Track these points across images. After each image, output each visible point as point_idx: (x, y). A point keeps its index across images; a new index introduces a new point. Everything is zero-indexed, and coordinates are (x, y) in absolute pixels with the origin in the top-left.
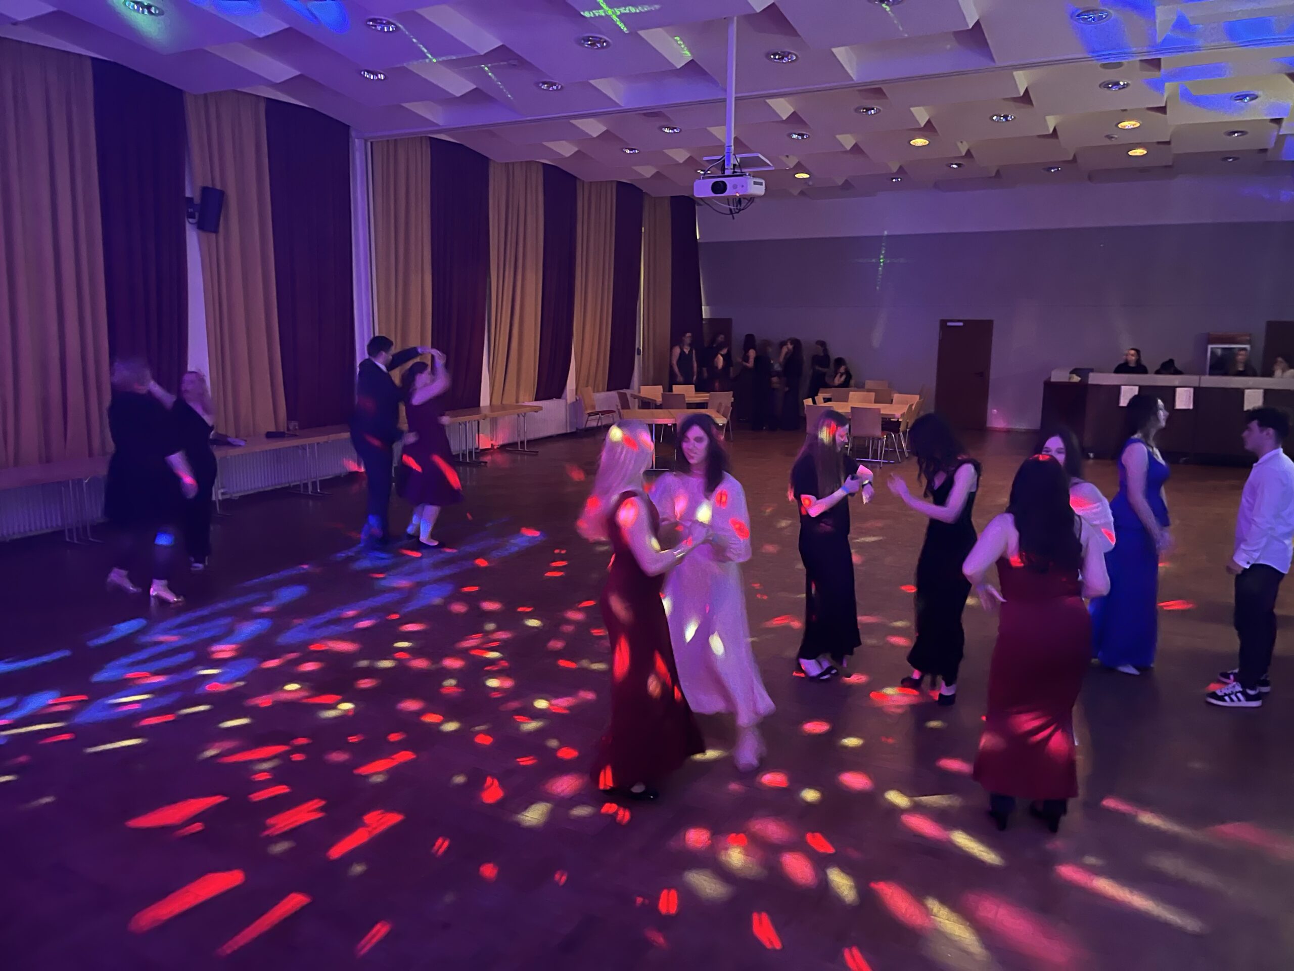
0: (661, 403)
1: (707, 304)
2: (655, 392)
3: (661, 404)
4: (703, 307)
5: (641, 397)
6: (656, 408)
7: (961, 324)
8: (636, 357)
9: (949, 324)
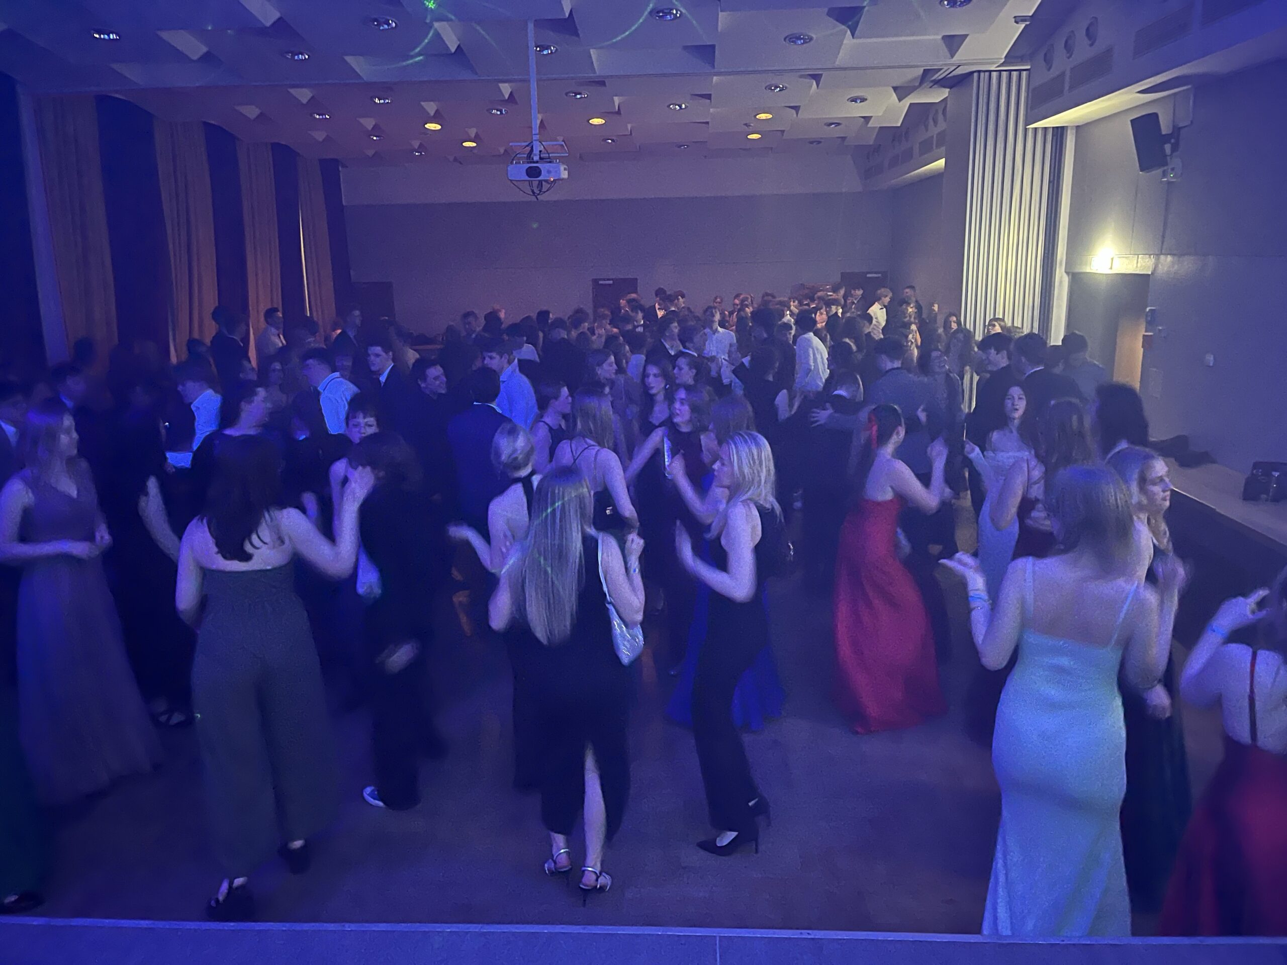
4: (351, 272)
7: (611, 282)
9: (601, 282)
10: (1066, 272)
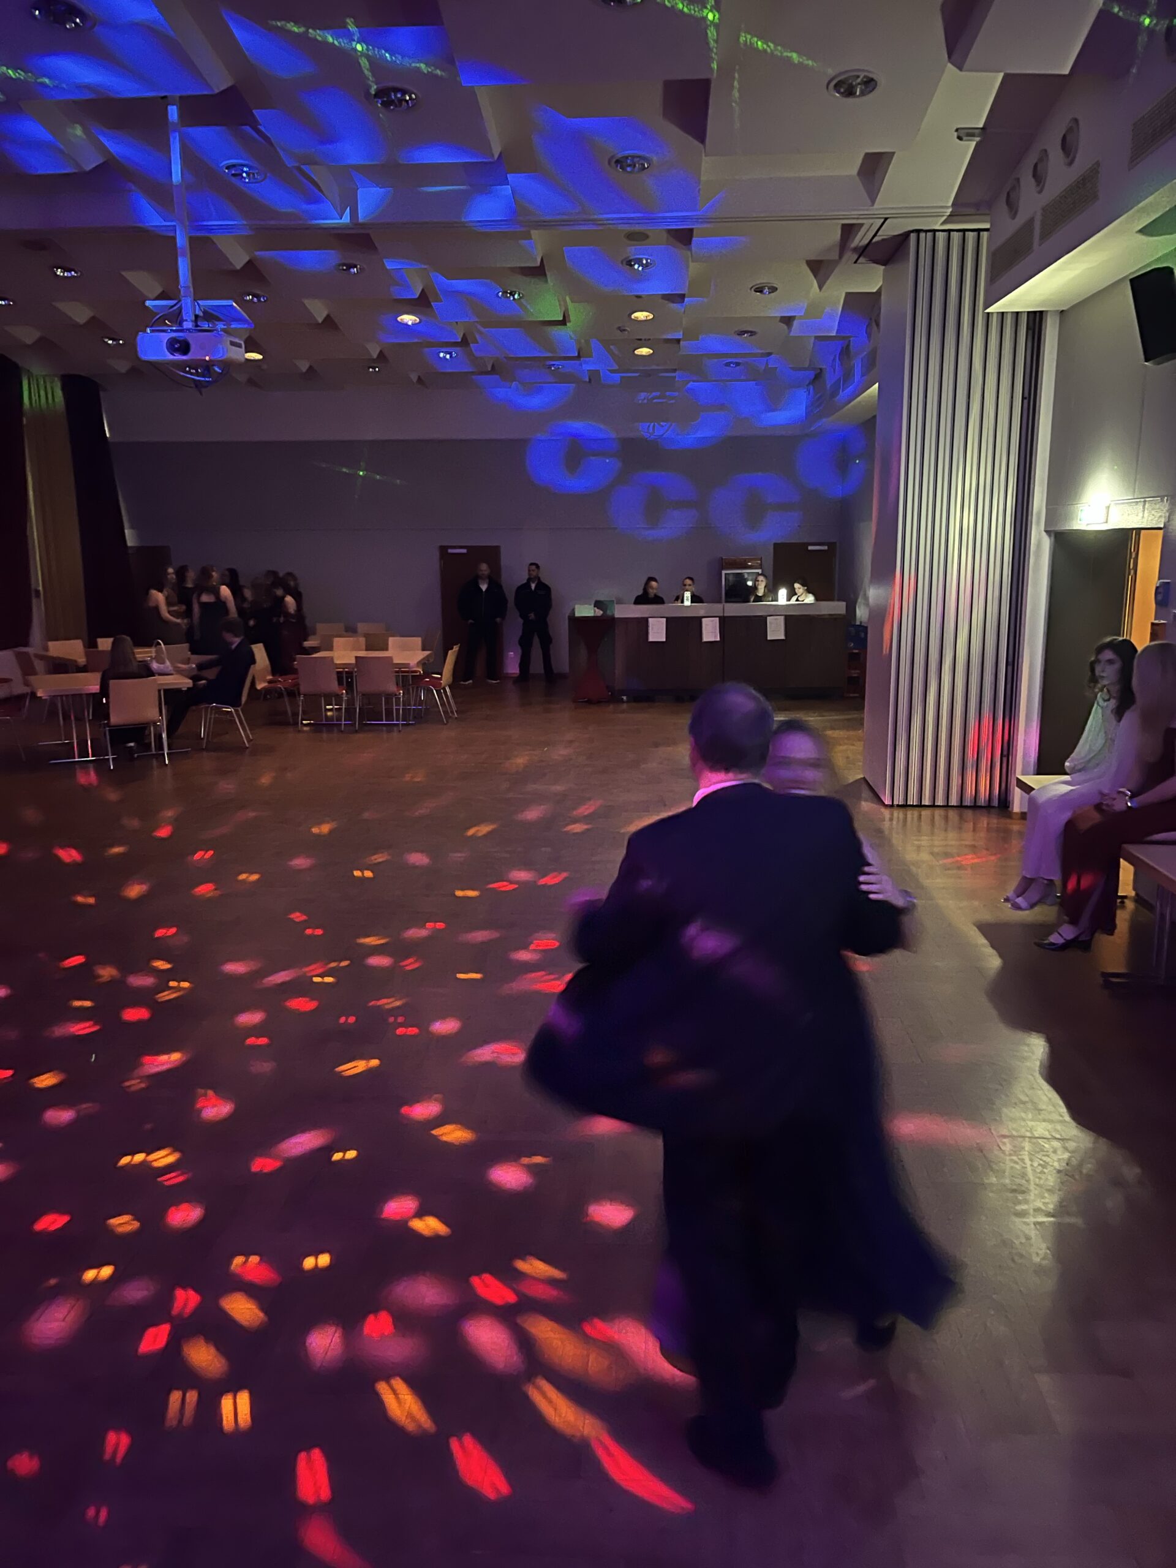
0: (84, 664)
1: (132, 527)
2: (73, 649)
3: (85, 666)
4: (126, 531)
5: (53, 658)
6: (77, 672)
7: (464, 551)
8: (34, 601)
9: (450, 551)
10: (1046, 531)
